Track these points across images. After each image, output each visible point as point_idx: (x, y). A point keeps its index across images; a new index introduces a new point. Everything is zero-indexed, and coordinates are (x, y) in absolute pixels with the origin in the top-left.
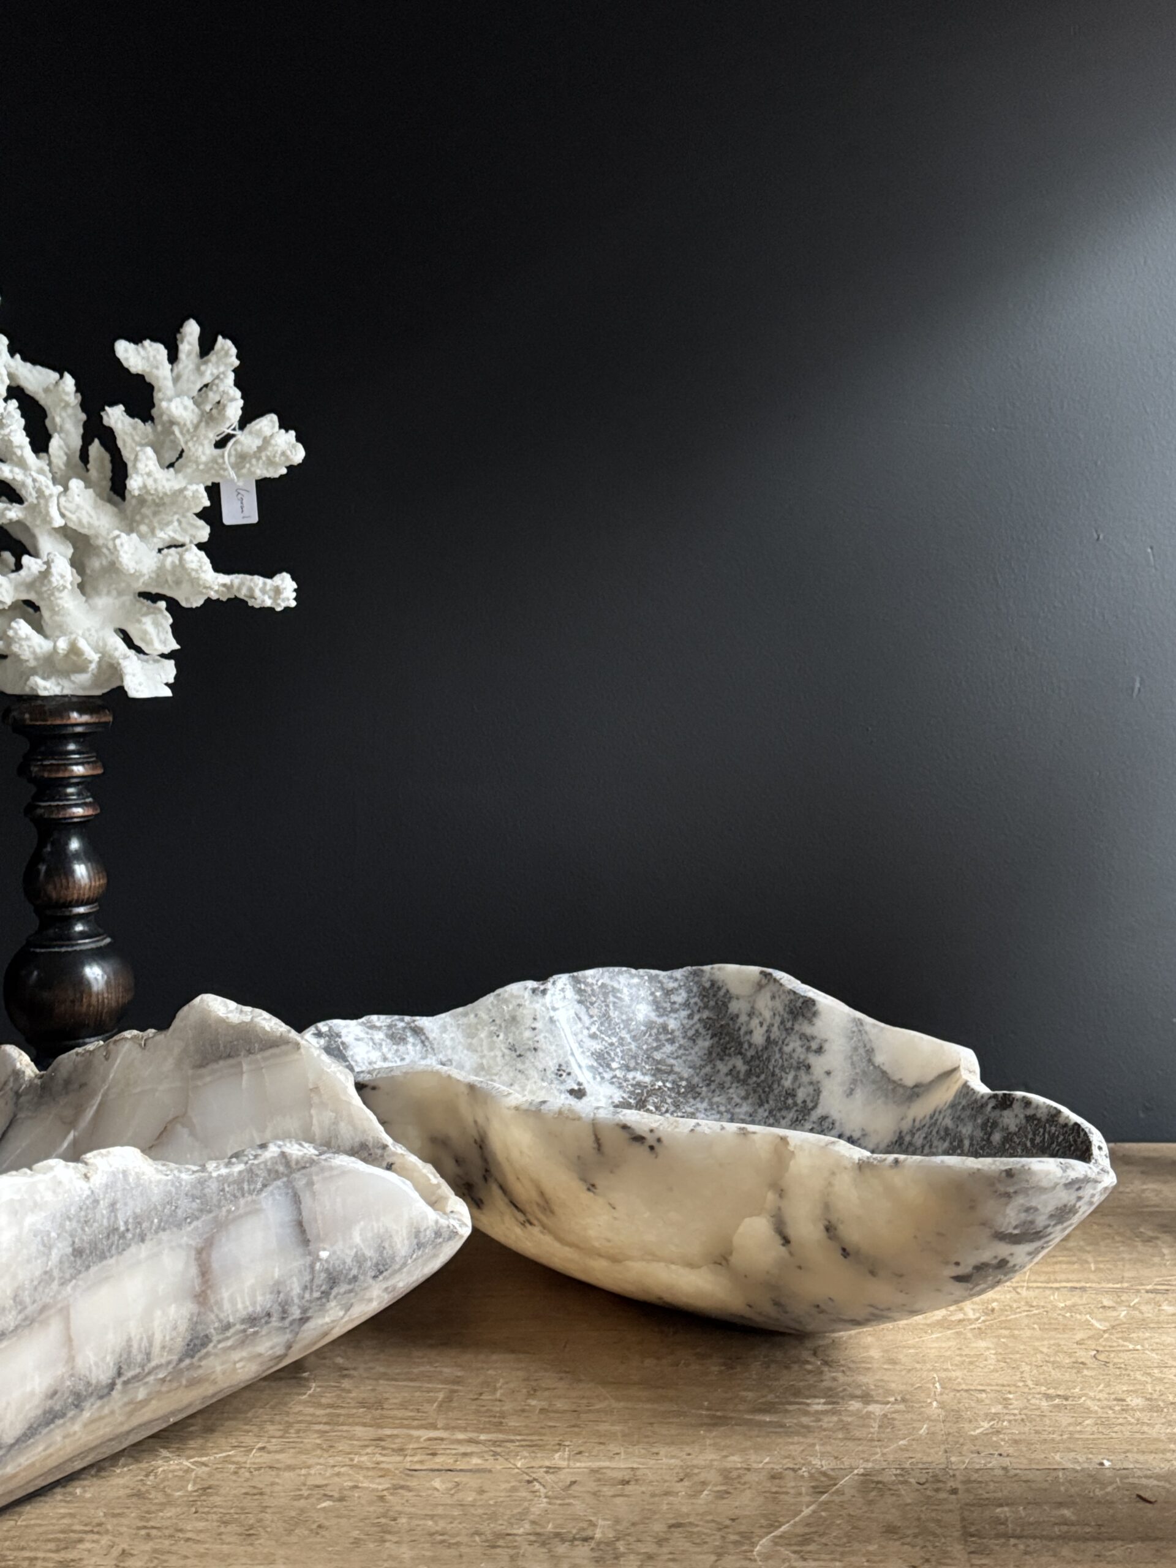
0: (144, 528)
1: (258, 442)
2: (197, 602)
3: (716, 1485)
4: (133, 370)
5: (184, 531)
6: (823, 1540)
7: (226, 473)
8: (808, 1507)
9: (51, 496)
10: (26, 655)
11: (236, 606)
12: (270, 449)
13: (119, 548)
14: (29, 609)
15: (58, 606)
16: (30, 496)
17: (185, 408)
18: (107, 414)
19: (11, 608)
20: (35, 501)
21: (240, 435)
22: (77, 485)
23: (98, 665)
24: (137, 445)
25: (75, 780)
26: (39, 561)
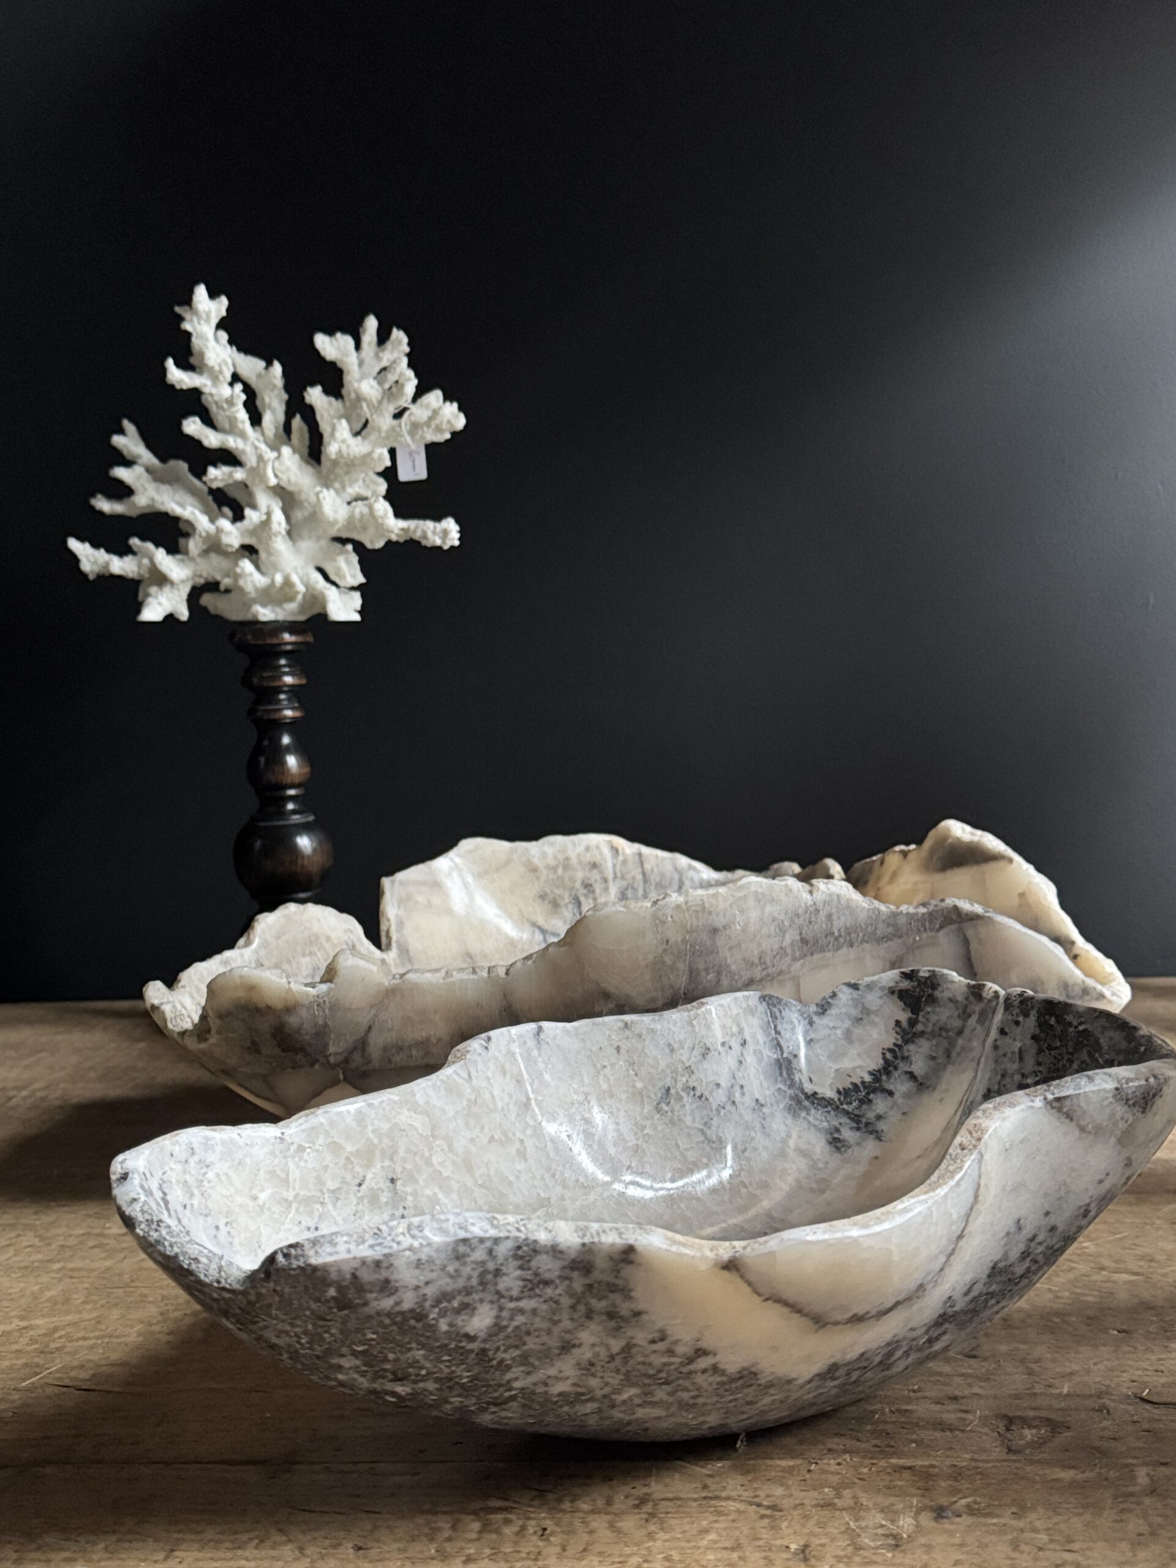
0: (337, 485)
1: (430, 413)
2: (379, 544)
4: (328, 358)
5: (367, 487)
7: (403, 440)
9: (269, 460)
10: (249, 588)
11: (411, 547)
12: (439, 418)
13: (323, 501)
14: (249, 550)
15: (273, 548)
16: (251, 460)
17: (372, 387)
18: (309, 393)
19: (237, 550)
20: (254, 464)
21: (414, 408)
22: (286, 450)
23: (304, 595)
24: (333, 417)
25: (286, 689)
26: (257, 513)
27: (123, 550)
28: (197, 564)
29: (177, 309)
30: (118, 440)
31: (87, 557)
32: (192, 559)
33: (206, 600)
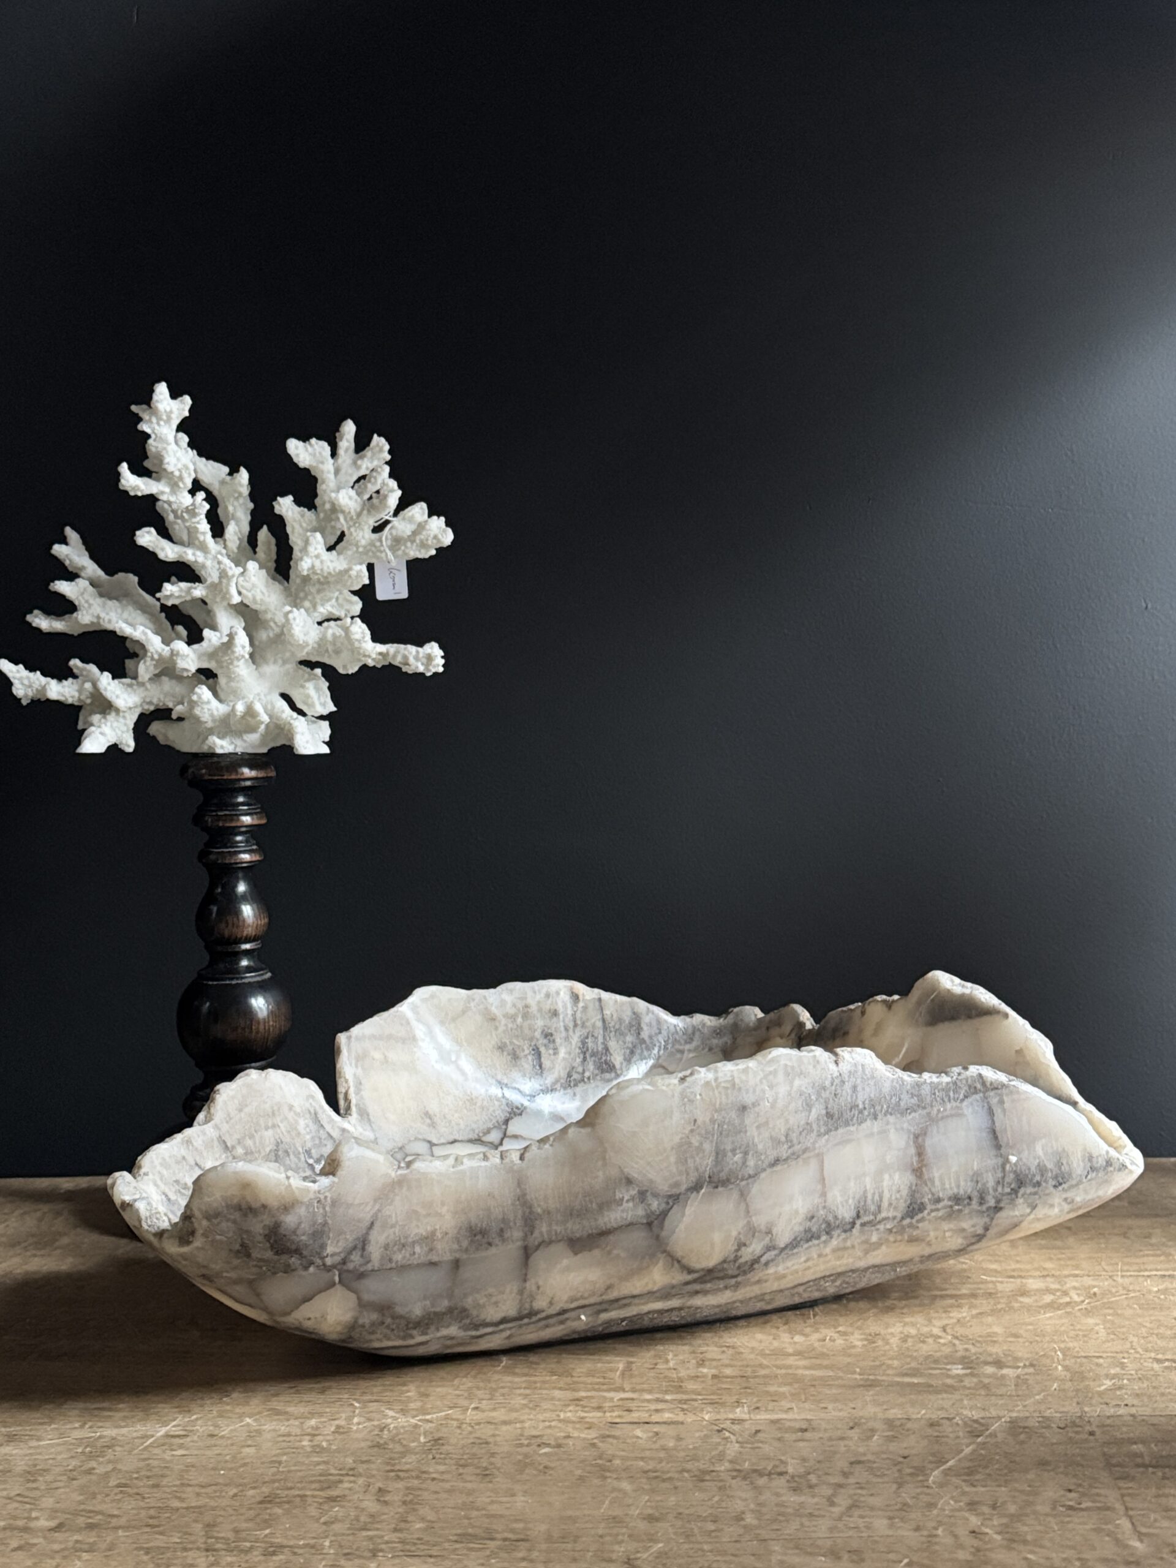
0: (307, 604)
1: (413, 527)
2: (353, 669)
3: (883, 1431)
4: (302, 465)
5: (341, 606)
6: (987, 1471)
7: (383, 555)
8: (967, 1446)
9: (233, 576)
10: (205, 717)
11: (391, 672)
12: (424, 533)
13: (292, 621)
14: (207, 675)
15: (234, 673)
16: (211, 574)
17: (350, 498)
18: (279, 504)
19: (193, 675)
20: (216, 580)
21: (395, 522)
22: (252, 566)
23: (267, 726)
24: (307, 531)
25: (243, 829)
26: (218, 634)
27: (62, 673)
28: (147, 689)
29: (134, 408)
30: (58, 549)
31: (20, 679)
32: (143, 684)
33: (156, 729)
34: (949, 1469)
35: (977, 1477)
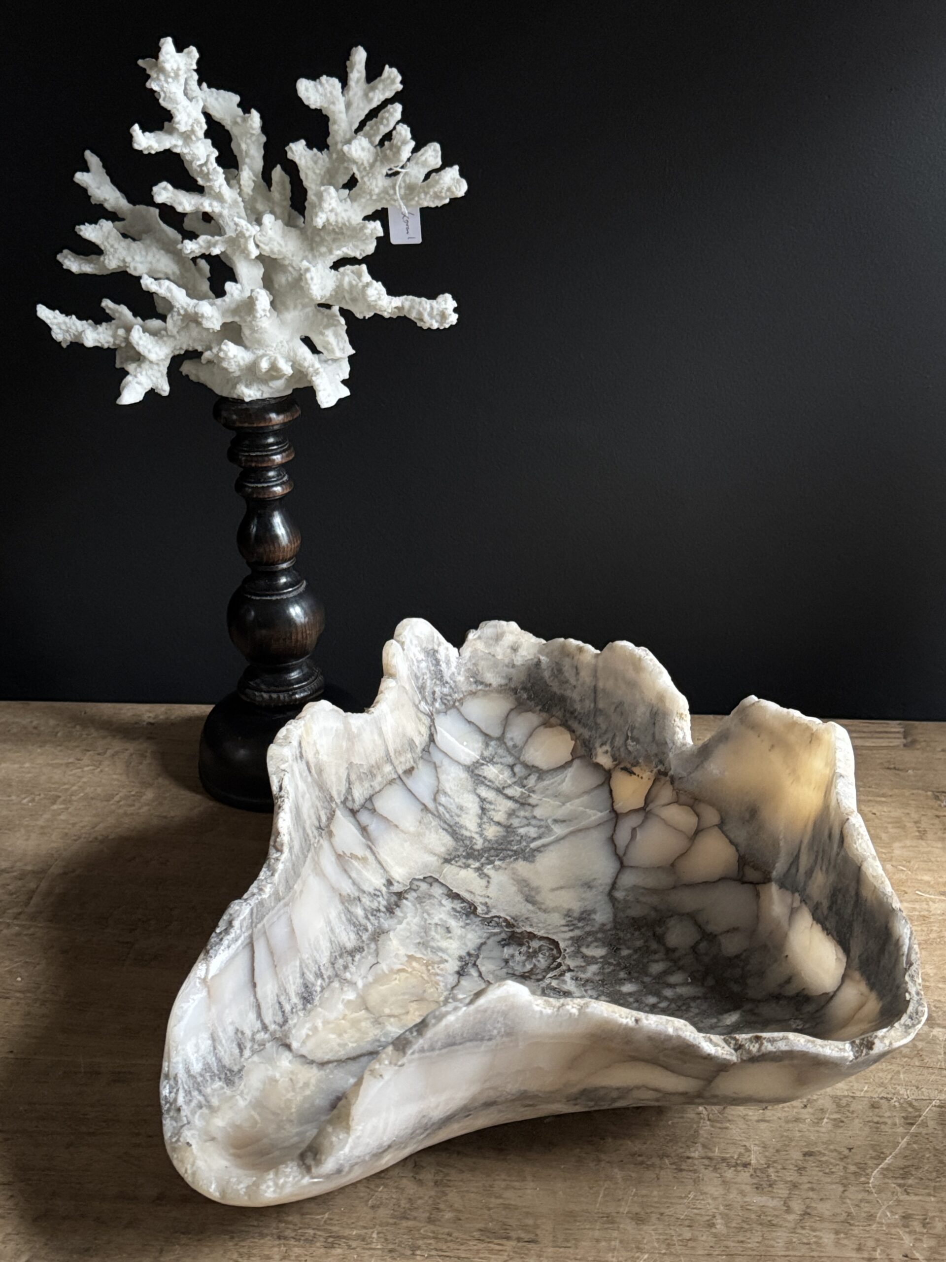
2: (368, 315)
3: (831, 1113)
4: (313, 107)
6: (919, 1174)
7: (397, 204)
8: (903, 1139)
9: (250, 233)
10: (232, 367)
11: (406, 324)
12: (438, 186)
13: (310, 282)
15: (257, 324)
16: (228, 228)
17: (363, 149)
18: (291, 148)
19: (219, 331)
20: (234, 234)
21: (408, 167)
22: (268, 220)
23: (291, 373)
24: (321, 181)
25: (275, 466)
26: (239, 286)
27: (96, 316)
28: (176, 339)
29: (140, 62)
30: (80, 177)
31: (58, 324)
34: (887, 1169)
35: (910, 1182)
